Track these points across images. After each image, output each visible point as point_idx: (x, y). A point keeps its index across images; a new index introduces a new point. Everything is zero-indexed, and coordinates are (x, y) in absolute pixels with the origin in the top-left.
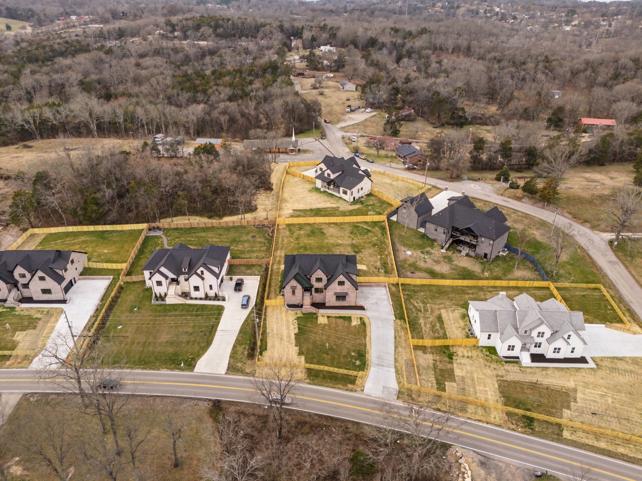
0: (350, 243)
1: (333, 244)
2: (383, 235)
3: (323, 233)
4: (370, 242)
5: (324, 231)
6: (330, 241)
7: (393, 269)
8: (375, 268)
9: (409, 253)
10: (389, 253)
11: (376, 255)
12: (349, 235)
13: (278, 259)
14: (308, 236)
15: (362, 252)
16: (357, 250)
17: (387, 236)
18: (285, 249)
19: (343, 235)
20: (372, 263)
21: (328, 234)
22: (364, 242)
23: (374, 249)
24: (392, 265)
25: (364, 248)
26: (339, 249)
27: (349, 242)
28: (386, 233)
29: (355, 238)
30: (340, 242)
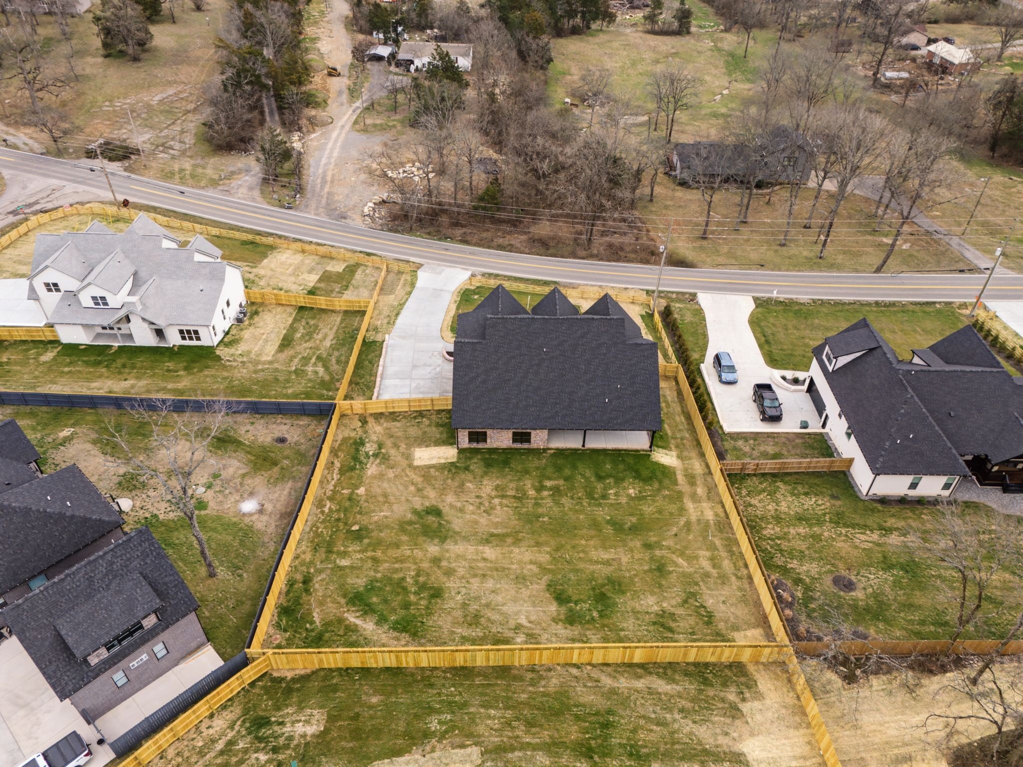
0: (450, 546)
1: (517, 542)
2: (307, 581)
3: (561, 598)
4: (377, 544)
5: (553, 608)
6: (527, 556)
7: (334, 452)
8: (385, 459)
9: (249, 506)
10: (319, 504)
11: (370, 496)
12: (451, 584)
13: (700, 491)
14: (618, 585)
15: (415, 512)
16: (431, 519)
17: (294, 569)
18: (688, 524)
19: (475, 583)
20: (391, 474)
21: (538, 587)
22: (397, 546)
23: (365, 520)
24: (330, 465)
25: (403, 526)
26: (496, 525)
27: (455, 548)
28: (291, 583)
29: (425, 565)
30: (489, 552)
